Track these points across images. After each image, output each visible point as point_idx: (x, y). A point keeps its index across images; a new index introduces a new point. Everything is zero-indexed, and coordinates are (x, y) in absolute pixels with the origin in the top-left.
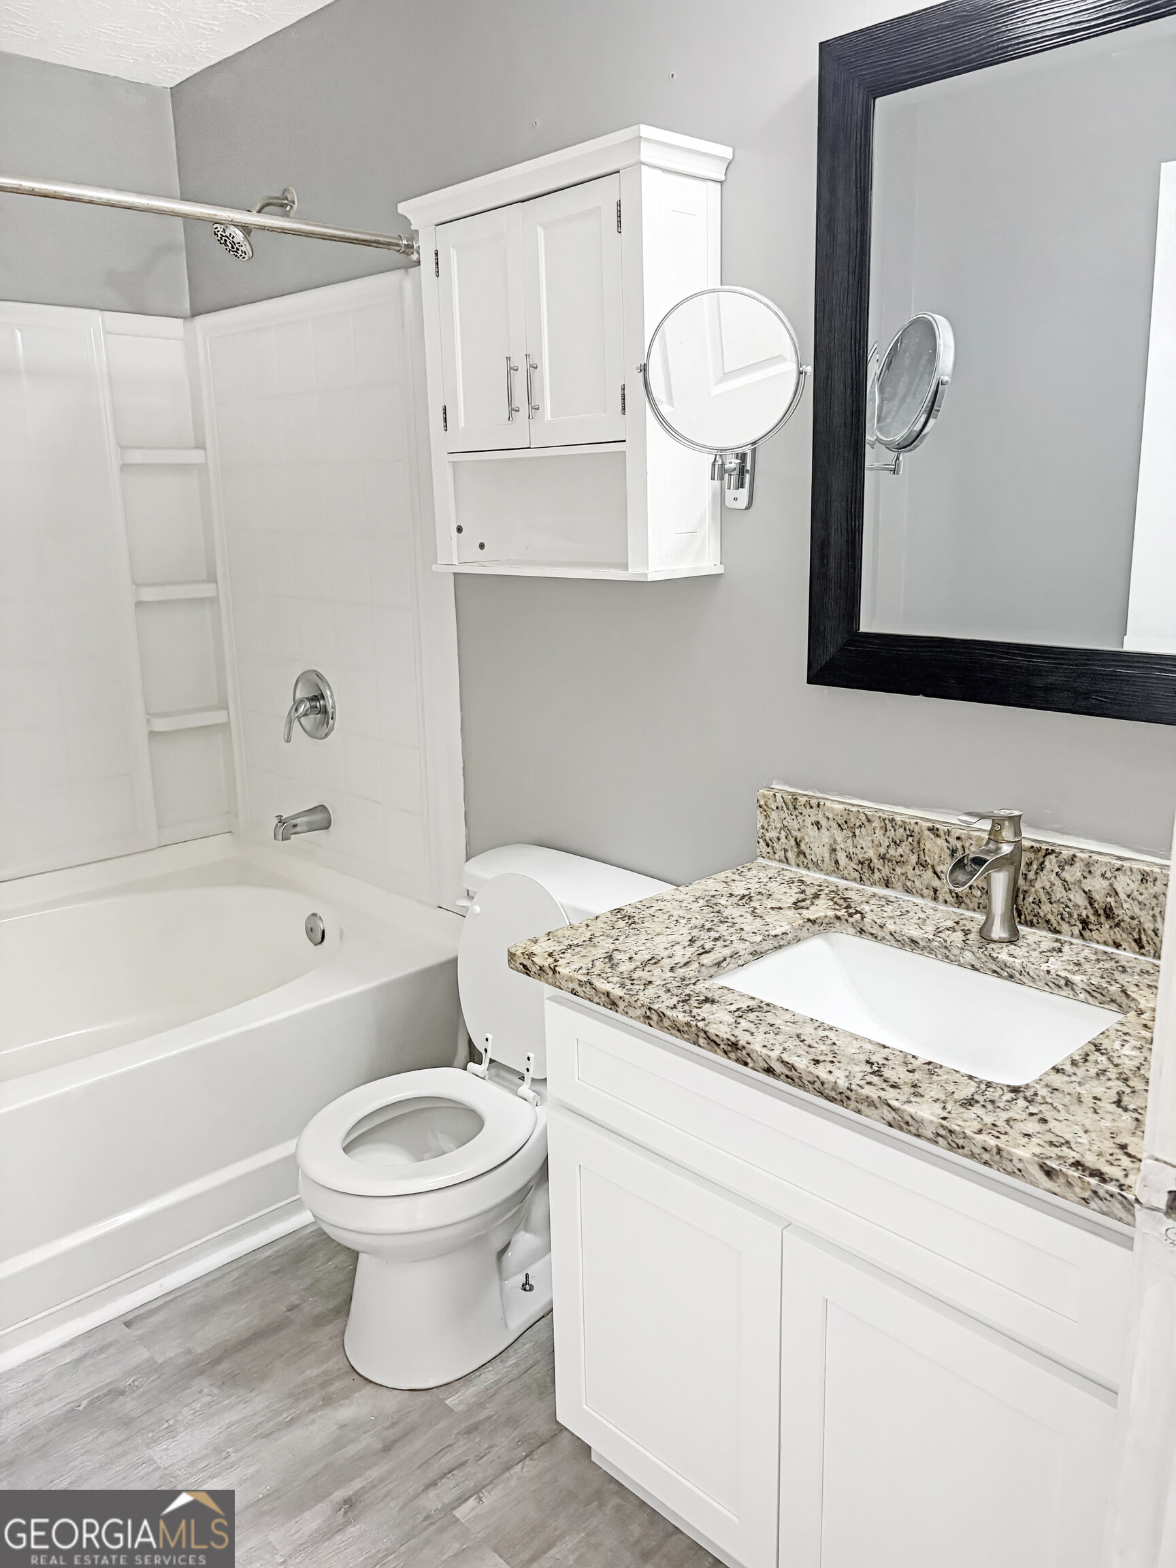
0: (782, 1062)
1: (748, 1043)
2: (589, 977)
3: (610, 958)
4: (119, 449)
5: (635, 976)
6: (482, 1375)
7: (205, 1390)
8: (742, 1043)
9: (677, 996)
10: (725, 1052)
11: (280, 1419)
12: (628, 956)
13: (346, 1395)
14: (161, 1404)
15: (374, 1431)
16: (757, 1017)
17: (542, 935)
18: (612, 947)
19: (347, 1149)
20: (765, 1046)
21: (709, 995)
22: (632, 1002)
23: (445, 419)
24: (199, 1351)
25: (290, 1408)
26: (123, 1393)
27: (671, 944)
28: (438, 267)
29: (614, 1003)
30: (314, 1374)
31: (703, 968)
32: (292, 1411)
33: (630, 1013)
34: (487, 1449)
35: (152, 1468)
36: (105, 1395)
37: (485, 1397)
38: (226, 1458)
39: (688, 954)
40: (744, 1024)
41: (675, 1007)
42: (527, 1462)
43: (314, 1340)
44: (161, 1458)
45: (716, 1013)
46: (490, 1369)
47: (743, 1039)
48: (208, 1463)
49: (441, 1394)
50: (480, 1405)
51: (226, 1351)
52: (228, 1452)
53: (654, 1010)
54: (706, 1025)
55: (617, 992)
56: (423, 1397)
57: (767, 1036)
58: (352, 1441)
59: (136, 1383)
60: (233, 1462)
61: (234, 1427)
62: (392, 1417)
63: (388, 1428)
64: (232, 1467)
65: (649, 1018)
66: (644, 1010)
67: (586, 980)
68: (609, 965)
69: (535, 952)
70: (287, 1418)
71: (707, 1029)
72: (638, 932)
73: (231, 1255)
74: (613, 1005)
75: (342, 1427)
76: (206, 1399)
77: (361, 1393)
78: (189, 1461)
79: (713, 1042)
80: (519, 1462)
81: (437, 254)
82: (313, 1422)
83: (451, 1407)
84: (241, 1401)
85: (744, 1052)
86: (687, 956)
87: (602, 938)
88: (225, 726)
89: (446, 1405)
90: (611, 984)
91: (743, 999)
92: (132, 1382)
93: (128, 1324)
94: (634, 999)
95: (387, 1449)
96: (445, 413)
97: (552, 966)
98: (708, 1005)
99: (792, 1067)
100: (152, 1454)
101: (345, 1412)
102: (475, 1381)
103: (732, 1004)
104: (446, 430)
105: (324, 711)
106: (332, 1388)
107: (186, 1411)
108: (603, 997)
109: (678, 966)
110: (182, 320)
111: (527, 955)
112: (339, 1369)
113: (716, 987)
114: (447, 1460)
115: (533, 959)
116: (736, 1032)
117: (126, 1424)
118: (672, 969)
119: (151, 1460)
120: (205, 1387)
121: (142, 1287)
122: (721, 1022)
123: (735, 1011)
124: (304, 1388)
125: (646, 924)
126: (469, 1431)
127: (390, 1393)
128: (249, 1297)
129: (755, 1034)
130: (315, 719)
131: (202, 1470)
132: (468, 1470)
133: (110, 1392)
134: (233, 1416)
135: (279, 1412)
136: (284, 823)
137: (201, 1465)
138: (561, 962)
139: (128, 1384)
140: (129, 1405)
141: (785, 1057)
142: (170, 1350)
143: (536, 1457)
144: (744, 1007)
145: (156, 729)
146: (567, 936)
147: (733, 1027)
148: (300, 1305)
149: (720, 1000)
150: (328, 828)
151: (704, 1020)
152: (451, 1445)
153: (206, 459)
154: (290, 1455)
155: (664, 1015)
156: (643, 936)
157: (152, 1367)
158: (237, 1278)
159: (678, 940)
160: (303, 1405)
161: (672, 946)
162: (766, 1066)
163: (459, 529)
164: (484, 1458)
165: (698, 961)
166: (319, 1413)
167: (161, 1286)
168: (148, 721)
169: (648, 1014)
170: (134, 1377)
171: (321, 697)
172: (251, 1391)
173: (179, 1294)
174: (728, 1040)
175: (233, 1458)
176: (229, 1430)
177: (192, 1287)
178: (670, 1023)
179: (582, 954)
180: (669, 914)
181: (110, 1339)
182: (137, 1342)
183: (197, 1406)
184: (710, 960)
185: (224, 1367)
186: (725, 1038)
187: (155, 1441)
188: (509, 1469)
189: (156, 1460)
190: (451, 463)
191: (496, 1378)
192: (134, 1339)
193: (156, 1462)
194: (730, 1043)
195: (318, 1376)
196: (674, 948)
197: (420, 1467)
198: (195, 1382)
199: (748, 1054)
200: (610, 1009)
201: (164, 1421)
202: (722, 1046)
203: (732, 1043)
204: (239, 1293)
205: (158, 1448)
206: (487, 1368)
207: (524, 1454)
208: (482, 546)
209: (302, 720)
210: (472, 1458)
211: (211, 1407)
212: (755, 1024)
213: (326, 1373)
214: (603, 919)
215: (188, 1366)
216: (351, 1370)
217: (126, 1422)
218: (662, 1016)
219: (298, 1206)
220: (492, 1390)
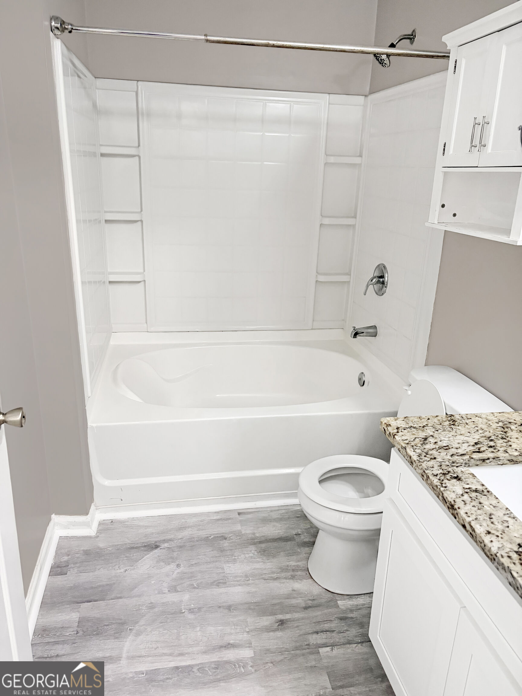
0: (470, 525)
1: (459, 508)
2: (406, 445)
3: (426, 439)
4: (325, 156)
5: (430, 452)
6: (358, 598)
7: (253, 551)
8: (456, 507)
9: (443, 470)
10: (448, 507)
11: (273, 575)
12: (436, 441)
13: (301, 578)
14: (236, 549)
15: (304, 598)
16: (477, 496)
17: (402, 417)
18: (432, 434)
19: (320, 482)
20: (466, 513)
21: (460, 475)
22: (419, 466)
23: (444, 149)
24: (257, 535)
25: (278, 573)
26: (226, 539)
27: (463, 442)
28: (455, 69)
29: (412, 462)
30: (293, 564)
31: (472, 460)
32: (278, 575)
33: (417, 470)
34: (345, 630)
35: (222, 571)
36: (220, 537)
37: (355, 609)
38: (248, 580)
39: (468, 450)
40: (466, 497)
41: (436, 475)
42: (359, 645)
43: (299, 551)
44: (227, 569)
45: (456, 486)
46: (363, 597)
47: (459, 503)
48: (241, 579)
49: (337, 597)
50: (351, 611)
51: (266, 540)
52: (249, 579)
53: (426, 473)
54: (444, 490)
55: (415, 458)
56: (330, 595)
57: (473, 508)
58: (294, 598)
59: (232, 537)
60: (250, 583)
61: (256, 570)
62: (313, 597)
63: (310, 600)
64: (248, 585)
65: (423, 476)
66: (422, 471)
67: (404, 446)
68: (422, 443)
69: (391, 425)
70: (275, 576)
71: (444, 492)
72: (451, 430)
73: (285, 503)
74: (412, 463)
75: (293, 590)
76: (251, 555)
77: (306, 581)
78: (235, 575)
79: (444, 500)
80: (355, 644)
81: (456, 62)
82: (283, 583)
83: (339, 605)
84: (263, 561)
85: (456, 512)
86: (466, 451)
87: (431, 428)
88: (349, 282)
89: (337, 603)
90: (414, 453)
91: (478, 484)
92: (231, 536)
93: (239, 514)
94: (419, 464)
95: (306, 608)
96: (445, 146)
97: (394, 434)
98: (455, 480)
99: (474, 530)
100: (225, 566)
101: (297, 585)
102: (354, 600)
103: (468, 484)
104: (444, 155)
105: (383, 283)
106: (297, 573)
107: (243, 556)
108: (408, 457)
109: (457, 454)
110: (364, 97)
111: (387, 425)
112: (303, 567)
113: (467, 472)
114: (326, 626)
115: (388, 428)
116: (457, 500)
117: (221, 551)
118: (452, 455)
119: (223, 569)
120: (253, 550)
121: (249, 502)
122: (454, 492)
123: (466, 489)
124: (287, 568)
125: (460, 427)
126: (341, 619)
127: (317, 586)
128: (283, 523)
129: (467, 505)
130: (380, 286)
131: (238, 581)
132: (333, 634)
133: (222, 536)
134: (258, 566)
135: (273, 573)
136: (356, 331)
137: (238, 579)
138: (400, 434)
139: (229, 536)
140: (226, 544)
141: (473, 524)
142: (248, 530)
143: (364, 645)
144: (474, 488)
145: (319, 280)
146: (413, 421)
147: (458, 496)
148: (300, 534)
149: (464, 480)
150: (375, 336)
151: (445, 487)
152: (331, 621)
153: (362, 161)
154: (270, 591)
155: (429, 477)
156: (453, 433)
157: (239, 534)
158: (283, 513)
159: (469, 441)
160: (283, 575)
161: (463, 443)
162: (463, 524)
163: (443, 206)
164: (342, 633)
165: (470, 455)
166: (288, 581)
167: (255, 504)
168: (317, 276)
169: (423, 474)
170: (232, 535)
171: (382, 277)
172: (267, 560)
173: (261, 510)
174: (451, 502)
175: (250, 582)
176: (253, 570)
177: (266, 510)
178: (430, 482)
179: (414, 433)
180: (476, 425)
181: (231, 517)
182: (239, 522)
183: (247, 556)
184: (478, 456)
185: (263, 546)
186: (449, 501)
187: (228, 562)
188: (350, 644)
189: (225, 569)
190: (444, 172)
191: (363, 603)
192: (238, 520)
193: (224, 570)
194: (451, 504)
195: (294, 566)
196: (463, 445)
197: (314, 623)
198: (251, 546)
199: (457, 514)
200: (410, 464)
201: (234, 556)
202: (448, 504)
203: (452, 504)
204: (279, 520)
205: (227, 565)
206: (362, 596)
207: (360, 641)
208: (455, 215)
209: (374, 285)
210: (337, 631)
211: (251, 559)
212: (472, 500)
213: (298, 566)
214: (439, 418)
215: (251, 539)
216: (307, 569)
217: (222, 550)
218: (428, 477)
219: (295, 495)
220: (359, 607)
